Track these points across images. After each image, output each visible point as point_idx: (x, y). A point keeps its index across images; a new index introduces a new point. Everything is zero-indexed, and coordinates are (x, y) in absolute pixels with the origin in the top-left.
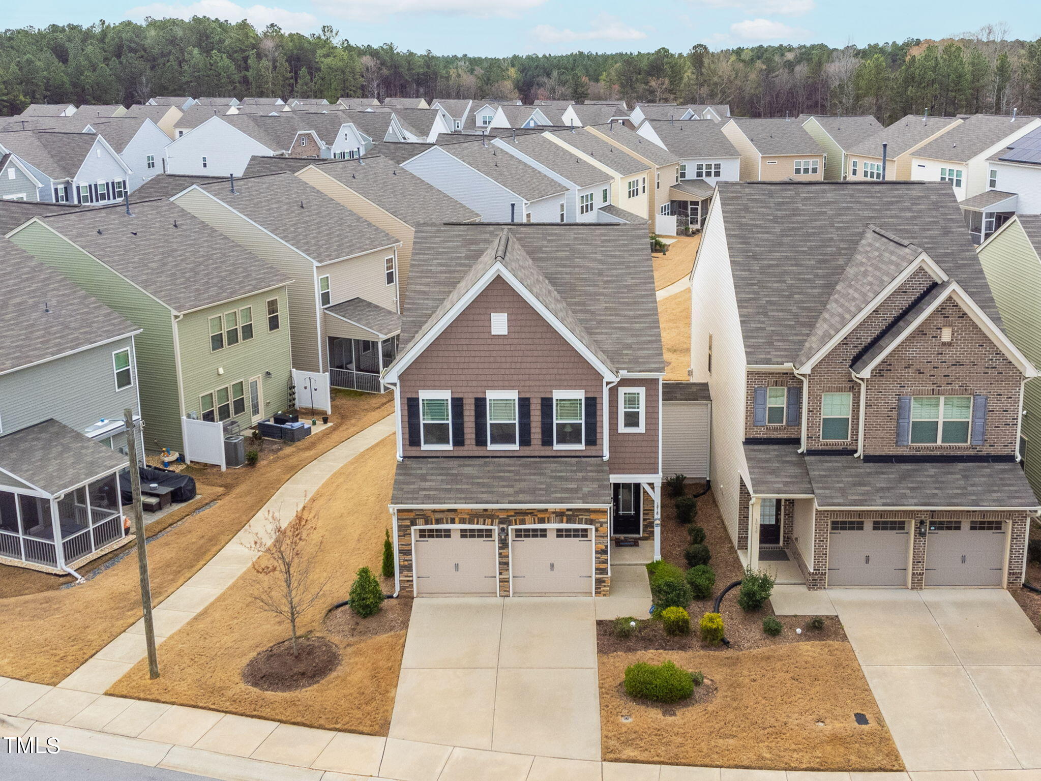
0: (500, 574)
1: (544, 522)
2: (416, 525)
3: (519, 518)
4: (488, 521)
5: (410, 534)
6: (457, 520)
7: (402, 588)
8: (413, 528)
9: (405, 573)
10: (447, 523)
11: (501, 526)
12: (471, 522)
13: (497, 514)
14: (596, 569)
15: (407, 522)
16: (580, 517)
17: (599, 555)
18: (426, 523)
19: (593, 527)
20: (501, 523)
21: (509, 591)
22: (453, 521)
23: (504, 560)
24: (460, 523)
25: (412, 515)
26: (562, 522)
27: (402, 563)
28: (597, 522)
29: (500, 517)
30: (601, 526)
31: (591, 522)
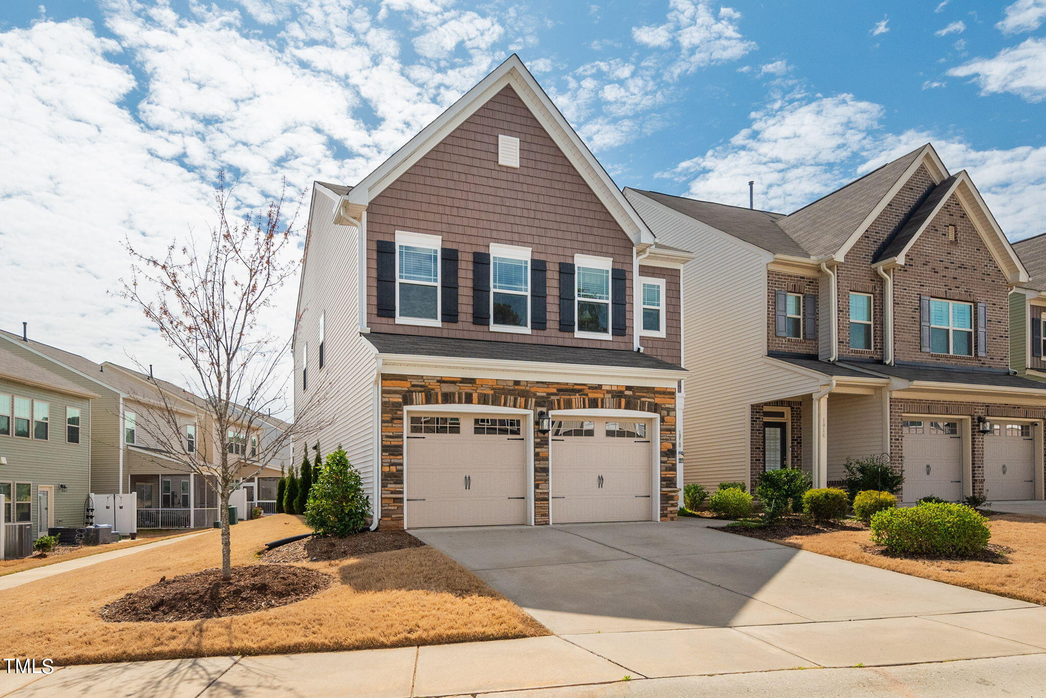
0: (537, 486)
1: (596, 407)
2: (412, 403)
3: (564, 397)
4: (520, 400)
5: (402, 419)
6: (475, 397)
7: (385, 514)
8: (406, 408)
9: (391, 486)
10: (460, 402)
11: (539, 409)
12: (496, 402)
13: (533, 390)
14: (663, 479)
15: (398, 399)
16: (643, 399)
17: (665, 459)
18: (428, 401)
19: (657, 416)
20: (538, 404)
21: (548, 515)
22: (469, 400)
23: (542, 464)
24: (479, 403)
25: (405, 386)
26: (620, 407)
27: (387, 469)
28: (662, 409)
29: (538, 394)
30: (668, 415)
31: (655, 408)
